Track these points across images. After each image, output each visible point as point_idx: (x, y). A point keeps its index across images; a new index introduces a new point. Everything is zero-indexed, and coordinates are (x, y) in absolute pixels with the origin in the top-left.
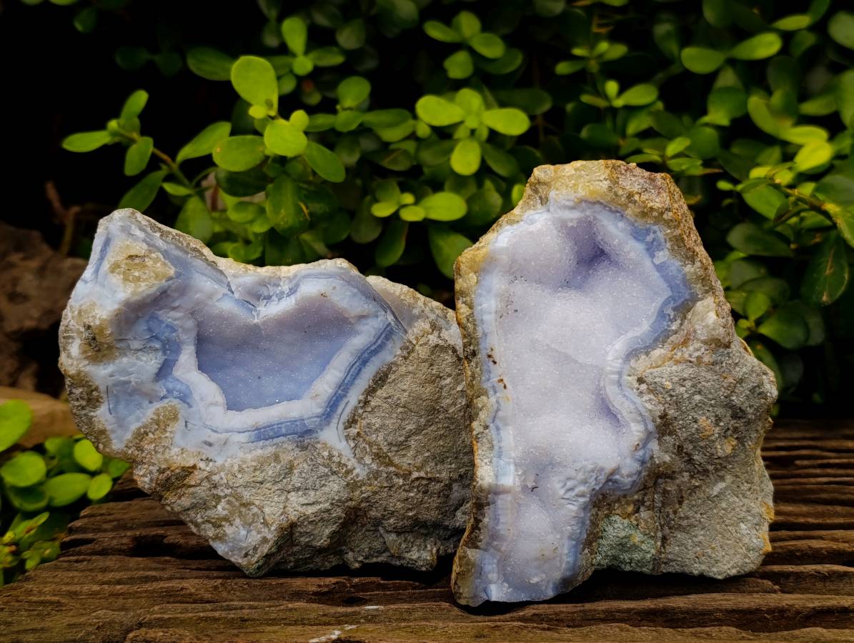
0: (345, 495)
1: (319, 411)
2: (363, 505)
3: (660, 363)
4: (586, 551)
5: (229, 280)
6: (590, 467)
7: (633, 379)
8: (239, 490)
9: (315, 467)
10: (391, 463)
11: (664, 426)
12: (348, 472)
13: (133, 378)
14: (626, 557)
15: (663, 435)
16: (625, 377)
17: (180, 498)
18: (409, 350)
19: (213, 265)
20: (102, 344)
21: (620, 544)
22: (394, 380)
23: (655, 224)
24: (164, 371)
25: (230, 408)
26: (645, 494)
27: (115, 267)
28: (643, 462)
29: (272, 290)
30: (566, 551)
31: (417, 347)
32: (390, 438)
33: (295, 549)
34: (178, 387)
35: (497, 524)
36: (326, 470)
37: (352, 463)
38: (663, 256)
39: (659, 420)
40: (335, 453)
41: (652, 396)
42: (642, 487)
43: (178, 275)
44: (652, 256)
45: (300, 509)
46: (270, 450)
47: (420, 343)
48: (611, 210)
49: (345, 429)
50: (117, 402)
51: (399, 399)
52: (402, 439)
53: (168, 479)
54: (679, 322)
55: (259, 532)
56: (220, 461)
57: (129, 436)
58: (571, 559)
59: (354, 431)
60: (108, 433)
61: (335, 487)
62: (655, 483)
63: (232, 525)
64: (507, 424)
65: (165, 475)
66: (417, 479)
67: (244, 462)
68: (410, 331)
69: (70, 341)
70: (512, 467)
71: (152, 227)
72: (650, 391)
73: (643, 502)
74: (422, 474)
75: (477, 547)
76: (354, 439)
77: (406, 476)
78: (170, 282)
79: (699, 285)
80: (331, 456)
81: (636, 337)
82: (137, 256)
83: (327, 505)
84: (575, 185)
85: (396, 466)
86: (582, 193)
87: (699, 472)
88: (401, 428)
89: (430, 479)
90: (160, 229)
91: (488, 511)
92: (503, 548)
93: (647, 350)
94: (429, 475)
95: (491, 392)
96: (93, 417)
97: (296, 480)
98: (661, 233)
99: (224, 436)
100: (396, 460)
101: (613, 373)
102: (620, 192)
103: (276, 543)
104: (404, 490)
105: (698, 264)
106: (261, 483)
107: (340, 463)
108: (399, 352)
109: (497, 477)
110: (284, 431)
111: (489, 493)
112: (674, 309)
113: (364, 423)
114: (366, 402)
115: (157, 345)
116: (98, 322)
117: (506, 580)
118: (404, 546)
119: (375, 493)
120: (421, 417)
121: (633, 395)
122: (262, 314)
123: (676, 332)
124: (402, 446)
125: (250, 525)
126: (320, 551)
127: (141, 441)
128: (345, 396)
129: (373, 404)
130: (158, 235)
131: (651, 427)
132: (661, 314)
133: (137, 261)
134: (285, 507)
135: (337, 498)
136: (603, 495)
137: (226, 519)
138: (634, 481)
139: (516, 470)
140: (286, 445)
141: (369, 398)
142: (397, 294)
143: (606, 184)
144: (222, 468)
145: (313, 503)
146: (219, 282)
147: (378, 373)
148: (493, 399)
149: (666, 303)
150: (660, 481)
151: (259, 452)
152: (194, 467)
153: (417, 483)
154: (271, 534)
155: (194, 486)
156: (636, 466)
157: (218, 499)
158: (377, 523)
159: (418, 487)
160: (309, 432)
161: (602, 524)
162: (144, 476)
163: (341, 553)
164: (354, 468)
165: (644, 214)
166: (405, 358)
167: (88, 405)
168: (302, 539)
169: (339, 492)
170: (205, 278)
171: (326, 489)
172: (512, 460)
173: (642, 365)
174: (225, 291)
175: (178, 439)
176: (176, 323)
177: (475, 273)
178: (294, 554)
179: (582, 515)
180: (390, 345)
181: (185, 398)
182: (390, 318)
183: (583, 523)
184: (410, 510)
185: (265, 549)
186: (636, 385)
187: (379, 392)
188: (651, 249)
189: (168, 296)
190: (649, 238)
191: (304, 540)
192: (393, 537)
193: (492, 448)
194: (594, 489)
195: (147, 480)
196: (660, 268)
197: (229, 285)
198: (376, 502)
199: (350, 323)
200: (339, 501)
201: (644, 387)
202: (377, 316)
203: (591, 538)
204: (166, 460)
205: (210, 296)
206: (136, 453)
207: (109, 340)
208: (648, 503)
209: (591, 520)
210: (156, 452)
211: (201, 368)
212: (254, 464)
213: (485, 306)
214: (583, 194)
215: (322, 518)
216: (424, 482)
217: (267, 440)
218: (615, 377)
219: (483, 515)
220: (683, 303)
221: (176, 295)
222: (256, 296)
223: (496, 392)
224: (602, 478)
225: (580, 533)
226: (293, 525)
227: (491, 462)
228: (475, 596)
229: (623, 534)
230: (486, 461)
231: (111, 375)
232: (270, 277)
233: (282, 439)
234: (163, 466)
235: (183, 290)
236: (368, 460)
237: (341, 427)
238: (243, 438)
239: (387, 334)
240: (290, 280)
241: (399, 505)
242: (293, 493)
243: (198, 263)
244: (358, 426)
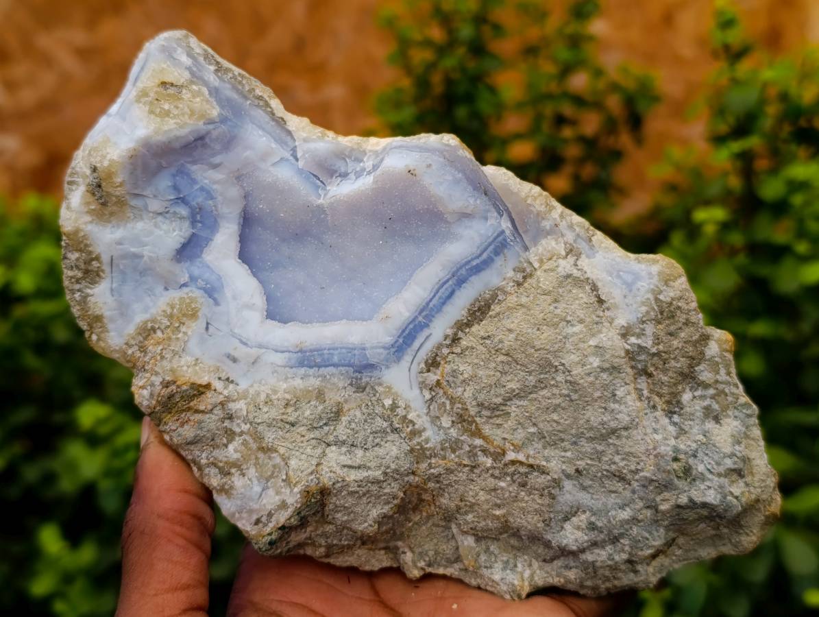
0: (405, 465)
1: (388, 340)
2: (431, 485)
5: (297, 143)
8: (260, 428)
9: (371, 416)
10: (478, 433)
12: (415, 433)
13: (146, 252)
17: (182, 425)
18: (525, 275)
19: (281, 122)
20: (109, 194)
22: (498, 314)
24: (188, 250)
25: (271, 315)
27: (144, 93)
29: (351, 166)
31: (538, 273)
32: (481, 397)
33: (329, 528)
34: (207, 276)
36: (385, 424)
37: (422, 421)
40: (401, 404)
43: (223, 120)
45: (338, 470)
46: (314, 382)
47: (545, 267)
49: (421, 372)
50: (124, 281)
51: (501, 341)
52: (499, 400)
53: (171, 397)
55: (278, 493)
56: (243, 385)
57: (131, 329)
59: (432, 377)
60: (105, 321)
61: (393, 451)
63: (244, 475)
65: (169, 390)
66: (513, 462)
67: (275, 392)
68: (533, 249)
69: (74, 188)
71: (206, 56)
74: (521, 457)
76: (431, 389)
77: (499, 455)
78: (211, 127)
80: (394, 407)
82: (172, 85)
83: (378, 474)
85: (485, 438)
88: (498, 384)
89: (531, 466)
90: (218, 63)
94: (531, 461)
96: (88, 295)
97: (342, 431)
99: (254, 352)
100: (487, 430)
103: (298, 512)
104: (492, 475)
106: (293, 425)
107: (405, 417)
108: (511, 274)
110: (336, 359)
113: (448, 368)
114: (455, 340)
115: (184, 211)
116: (106, 163)
118: (483, 558)
119: (449, 471)
120: (530, 373)
122: (331, 194)
124: (496, 411)
125: (268, 480)
126: (365, 541)
127: (146, 338)
128: (427, 326)
129: (464, 343)
130: (212, 68)
133: (171, 91)
134: (318, 465)
135: (393, 466)
137: (236, 465)
140: (336, 380)
141: (460, 334)
142: (523, 195)
144: (244, 396)
145: (359, 467)
146: (282, 143)
147: (477, 300)
151: (298, 383)
152: (208, 386)
153: (511, 469)
154: (293, 498)
155: (202, 412)
157: (231, 435)
158: (449, 517)
159: (513, 474)
160: (371, 367)
162: (143, 387)
163: (393, 551)
164: (424, 430)
166: (519, 284)
167: (83, 278)
168: (339, 515)
169: (397, 458)
170: (260, 132)
171: (380, 451)
174: (287, 155)
175: (193, 345)
176: (215, 187)
178: (325, 535)
180: (499, 261)
181: (212, 292)
182: (506, 225)
184: (499, 506)
185: (282, 518)
187: (475, 328)
189: (205, 146)
191: (341, 517)
192: (469, 541)
195: (145, 393)
197: (294, 150)
198: (450, 485)
199: (447, 222)
200: (396, 471)
202: (486, 219)
204: (172, 371)
205: (264, 157)
206: (138, 354)
207: (119, 191)
210: (162, 358)
211: (244, 256)
212: (288, 396)
215: (368, 490)
216: (523, 470)
217: (311, 367)
221: (218, 147)
222: (326, 170)
226: (324, 492)
231: (119, 243)
232: (352, 150)
233: (331, 370)
234: (168, 378)
235: (229, 143)
236: (446, 422)
237: (415, 368)
238: (279, 359)
239: (499, 246)
240: (376, 153)
241: (482, 496)
242: (333, 448)
243: (260, 114)
244: (439, 372)
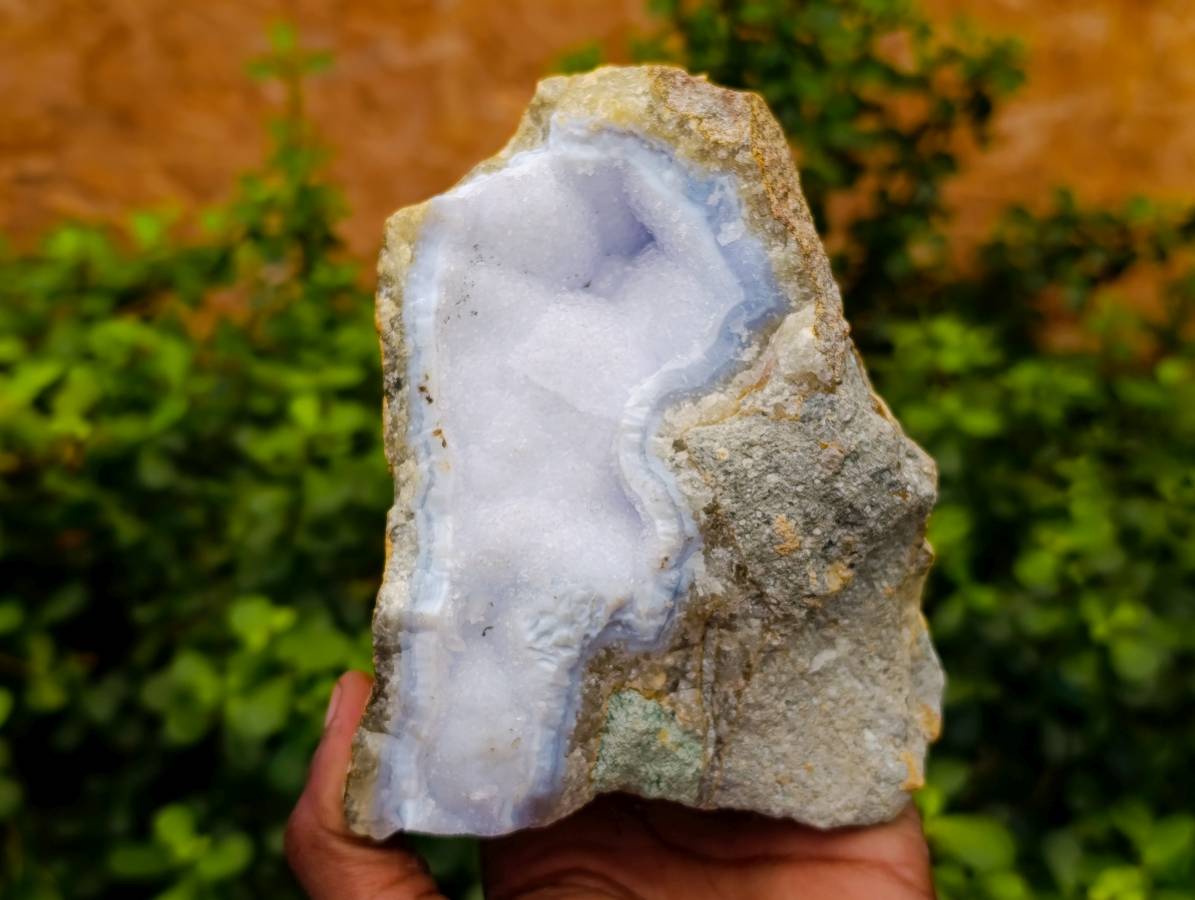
3: (715, 417)
4: (578, 752)
6: (580, 593)
7: (666, 444)
11: (714, 528)
14: (650, 770)
15: (713, 544)
16: (653, 438)
21: (639, 744)
23: (724, 171)
26: (687, 658)
28: (676, 593)
30: (536, 747)
35: (413, 687)
38: (734, 231)
39: (703, 516)
41: (695, 473)
42: (678, 642)
44: (717, 231)
48: (651, 149)
54: (756, 348)
58: (547, 764)
62: (703, 638)
64: (443, 512)
70: (446, 586)
72: (694, 464)
73: (683, 674)
75: (382, 730)
79: (793, 285)
81: (678, 371)
84: (592, 101)
86: (602, 115)
87: (777, 620)
91: (398, 663)
92: (424, 733)
93: (696, 395)
95: (422, 454)
98: (731, 189)
101: (632, 429)
102: (667, 116)
105: (793, 246)
109: (414, 600)
111: (400, 628)
112: (750, 326)
117: (432, 794)
121: (662, 469)
123: (749, 367)
131: (691, 528)
132: (726, 335)
136: (607, 650)
138: (661, 628)
139: (452, 592)
143: (643, 102)
148: (424, 466)
149: (733, 315)
150: (712, 633)
156: (663, 599)
161: (609, 706)
165: (704, 155)
172: (446, 575)
173: (685, 419)
177: (410, 243)
179: (567, 682)
183: (569, 698)
186: (670, 452)
188: (715, 217)
190: (713, 199)
193: (416, 552)
194: (586, 636)
196: (726, 251)
201: (683, 456)
203: (588, 729)
208: (692, 675)
209: (585, 697)
213: (421, 301)
214: (605, 115)
218: (636, 437)
219: (390, 669)
220: (764, 315)
223: (429, 453)
224: (602, 617)
225: (565, 717)
227: (410, 576)
228: (380, 821)
229: (642, 726)
230: (404, 573)
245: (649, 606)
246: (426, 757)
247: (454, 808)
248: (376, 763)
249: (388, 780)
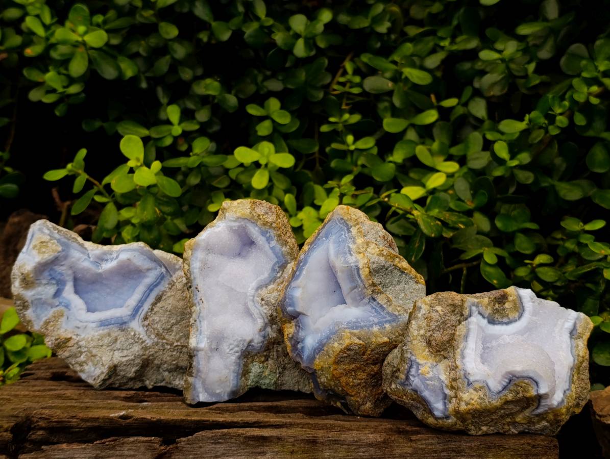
0: (141, 353)
1: (130, 313)
2: (151, 358)
3: (271, 291)
4: (243, 379)
5: (89, 252)
6: (240, 339)
7: (259, 299)
8: (91, 349)
9: (128, 339)
10: (164, 338)
11: (272, 320)
12: (143, 342)
13: (43, 297)
14: (262, 381)
15: (272, 325)
16: (256, 298)
17: (64, 352)
18: (172, 285)
19: (82, 245)
20: (28, 281)
21: (259, 376)
22: (165, 299)
23: (269, 229)
24: (57, 294)
25: (89, 310)
26: (270, 352)
27: (35, 247)
28: (264, 337)
29: (109, 257)
30: (232, 378)
31: (177, 284)
32: (163, 327)
33: (119, 377)
34: (65, 301)
35: (199, 365)
36: (133, 341)
37: (145, 338)
38: (273, 243)
39: (269, 318)
40: (137, 333)
41: (267, 307)
42: (266, 349)
43: (63, 250)
44: (269, 243)
45: (119, 358)
46: (106, 331)
47: (179, 281)
48: (252, 222)
49: (142, 322)
50: (37, 308)
51: (167, 308)
52: (169, 327)
53: (59, 343)
54: (281, 273)
55: (100, 369)
56: (82, 337)
57: (42, 323)
58: (235, 382)
59: (146, 323)
60: (32, 321)
61: (136, 349)
62: (273, 347)
63: (87, 365)
64: (204, 320)
65: (58, 341)
66: (177, 346)
67: (94, 336)
68: (174, 276)
69: (16, 279)
70: (205, 339)
71: (54, 228)
72: (266, 304)
73: (269, 357)
74: (179, 344)
75: (192, 376)
76: (147, 327)
77: (171, 345)
78: (60, 253)
79: (289, 257)
80: (135, 335)
81: (262, 280)
82: (44, 242)
83: (132, 357)
84: (236, 210)
85: (167, 340)
86: (238, 215)
88: (168, 322)
89: (182, 346)
90: (58, 229)
91: (195, 359)
92: (203, 377)
93: (266, 286)
94: (182, 344)
95: (197, 305)
96: (25, 314)
97: (118, 345)
98: (272, 233)
99: (85, 324)
100: (167, 337)
101: (251, 296)
102: (255, 214)
103: (108, 374)
104: (171, 351)
105: (288, 247)
106: (102, 346)
107: (139, 338)
108: (167, 286)
109: (198, 343)
110: (113, 322)
111: (194, 350)
112: (279, 267)
113: (151, 319)
114: (152, 309)
115: (54, 282)
116: (26, 272)
117: (206, 391)
118: (172, 378)
119: (156, 352)
120: (178, 316)
121: (258, 306)
122: (103, 268)
123: (279, 278)
124: (169, 330)
125: (96, 365)
126: (131, 379)
127: (47, 325)
128: (142, 306)
129: (155, 310)
130: (56, 231)
131: (266, 321)
132: (273, 270)
133: (44, 244)
134: (112, 358)
135: (137, 354)
136: (249, 352)
137: (84, 362)
138: (261, 346)
139: (207, 341)
140: (113, 329)
141: (154, 307)
142: (168, 258)
143: (249, 211)
144: (83, 339)
145: (126, 356)
146: (83, 253)
147: (157, 295)
148: (198, 308)
149: (274, 265)
150: (275, 346)
151: (101, 332)
152: (71, 338)
153: (176, 348)
154: (105, 370)
155: (70, 347)
156: (261, 339)
157: (81, 353)
158: (159, 367)
159: (177, 350)
160: (125, 323)
161: (250, 366)
162: (49, 341)
163: (143, 381)
164: (146, 341)
165: (264, 225)
166: (170, 289)
167: (23, 309)
168: (121, 373)
169: (138, 351)
170: (76, 252)
171: (132, 350)
172: (205, 336)
173: (264, 292)
174: (86, 257)
175: (64, 325)
176: (63, 272)
177: (191, 250)
178: (117, 380)
179: (238, 361)
180: (163, 282)
181: (67, 306)
182: (163, 270)
183: (239, 365)
184: (174, 360)
185: (102, 377)
186: (260, 301)
187: (158, 305)
188: (269, 240)
189: (58, 260)
190: (268, 235)
191: (122, 373)
192: (166, 374)
193: (197, 330)
194: (242, 349)
195: (50, 343)
196: (272, 249)
197: (88, 254)
198: (157, 357)
199: (143, 272)
200: (138, 355)
201: (263, 302)
202: (156, 269)
203: (245, 372)
204: (58, 335)
205: (79, 260)
206: (45, 331)
207: (31, 279)
208: (271, 357)
209: (243, 365)
210: (54, 331)
211: (77, 292)
212: (99, 337)
213: (195, 265)
214: (239, 215)
215: (130, 363)
216: (180, 347)
217: (105, 326)
218: (252, 298)
219: (193, 361)
220: (282, 265)
221: (63, 259)
222: (101, 259)
223: (199, 305)
224: (246, 344)
225: (239, 370)
226: (115, 367)
227: (196, 337)
228: (193, 400)
229: (259, 371)
230: (195, 336)
231: (34, 295)
232: (108, 251)
233: (112, 326)
234: (57, 337)
235: (66, 257)
236: (153, 336)
237: (140, 321)
238: (94, 325)
239: (162, 277)
240: (117, 252)
241: (168, 358)
242: (116, 351)
243: (75, 244)
244: (148, 320)
245: (257, 340)
246: (204, 383)
247: (212, 394)
248: (191, 385)
249: (195, 388)
